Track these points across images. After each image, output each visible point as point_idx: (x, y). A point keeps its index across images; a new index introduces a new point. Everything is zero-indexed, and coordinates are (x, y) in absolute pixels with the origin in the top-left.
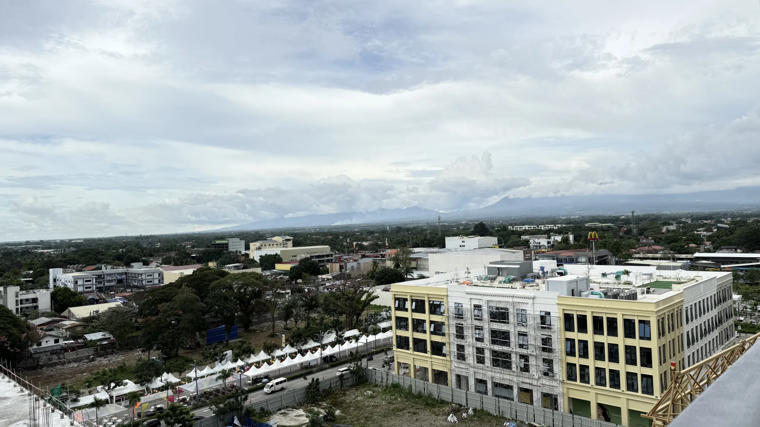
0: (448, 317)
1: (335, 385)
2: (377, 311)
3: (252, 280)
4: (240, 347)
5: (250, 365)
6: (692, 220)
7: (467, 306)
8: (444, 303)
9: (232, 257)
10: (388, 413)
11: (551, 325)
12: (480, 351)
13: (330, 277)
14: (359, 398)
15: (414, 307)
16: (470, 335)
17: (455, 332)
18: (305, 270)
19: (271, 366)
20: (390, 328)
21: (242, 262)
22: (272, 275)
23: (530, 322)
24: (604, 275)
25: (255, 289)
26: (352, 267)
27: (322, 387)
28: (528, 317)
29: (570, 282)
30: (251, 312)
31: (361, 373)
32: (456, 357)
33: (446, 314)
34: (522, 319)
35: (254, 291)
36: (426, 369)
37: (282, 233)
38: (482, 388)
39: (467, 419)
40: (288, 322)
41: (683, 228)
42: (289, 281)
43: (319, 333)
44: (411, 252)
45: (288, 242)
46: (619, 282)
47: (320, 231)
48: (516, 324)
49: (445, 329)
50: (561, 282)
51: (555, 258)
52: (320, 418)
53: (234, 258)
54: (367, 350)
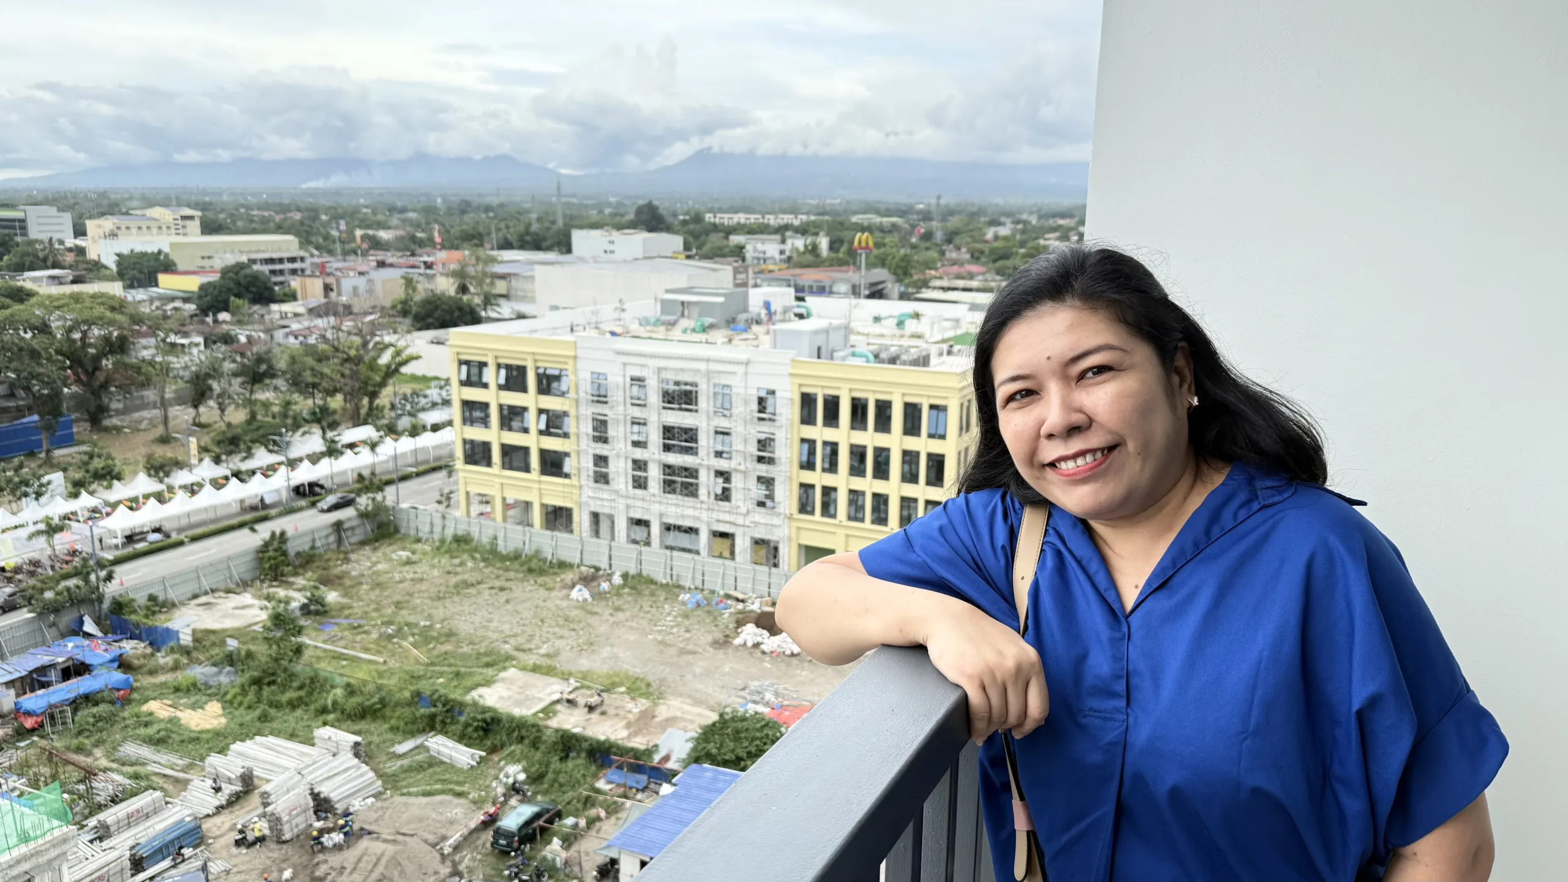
0: (577, 401)
1: (324, 541)
2: (416, 386)
3: (99, 310)
4: (86, 464)
5: (114, 506)
6: (1040, 218)
7: (616, 379)
8: (569, 373)
9: (41, 255)
10: (445, 593)
11: (774, 414)
12: (640, 465)
13: (301, 310)
14: (380, 567)
15: (502, 381)
16: (621, 435)
17: (590, 431)
18: (236, 291)
19: (166, 506)
20: (450, 423)
21: (70, 267)
22: (151, 301)
23: (738, 409)
24: (877, 319)
25: (111, 333)
26: (355, 289)
27: (292, 548)
28: (734, 400)
29: (816, 332)
30: (105, 386)
31: (382, 517)
32: (592, 479)
33: (572, 395)
34: (724, 403)
35: (107, 339)
36: (527, 505)
37: (170, 199)
38: (640, 533)
39: (609, 593)
40: (202, 409)
41: (1023, 232)
42: (196, 315)
43: (280, 435)
44: (493, 260)
45: (188, 223)
46: (902, 332)
47: (270, 201)
48: (712, 413)
49: (570, 425)
50: (799, 333)
51: (792, 283)
52: (293, 611)
53: (45, 259)
54: (397, 470)
